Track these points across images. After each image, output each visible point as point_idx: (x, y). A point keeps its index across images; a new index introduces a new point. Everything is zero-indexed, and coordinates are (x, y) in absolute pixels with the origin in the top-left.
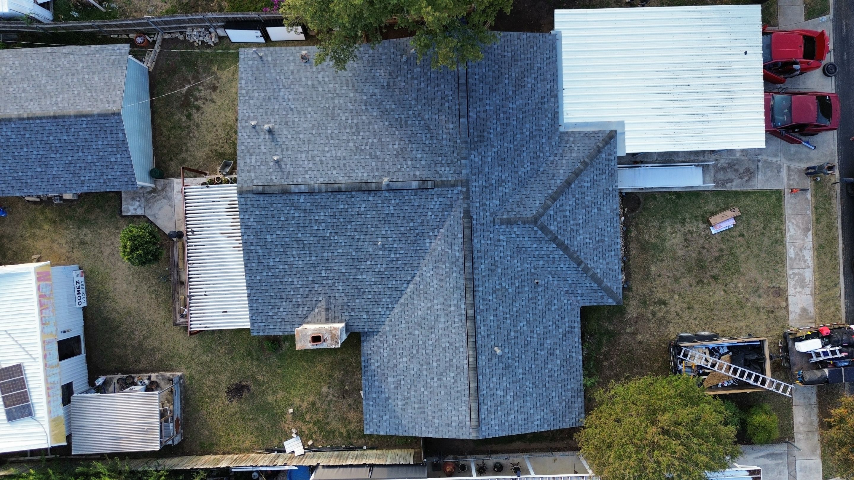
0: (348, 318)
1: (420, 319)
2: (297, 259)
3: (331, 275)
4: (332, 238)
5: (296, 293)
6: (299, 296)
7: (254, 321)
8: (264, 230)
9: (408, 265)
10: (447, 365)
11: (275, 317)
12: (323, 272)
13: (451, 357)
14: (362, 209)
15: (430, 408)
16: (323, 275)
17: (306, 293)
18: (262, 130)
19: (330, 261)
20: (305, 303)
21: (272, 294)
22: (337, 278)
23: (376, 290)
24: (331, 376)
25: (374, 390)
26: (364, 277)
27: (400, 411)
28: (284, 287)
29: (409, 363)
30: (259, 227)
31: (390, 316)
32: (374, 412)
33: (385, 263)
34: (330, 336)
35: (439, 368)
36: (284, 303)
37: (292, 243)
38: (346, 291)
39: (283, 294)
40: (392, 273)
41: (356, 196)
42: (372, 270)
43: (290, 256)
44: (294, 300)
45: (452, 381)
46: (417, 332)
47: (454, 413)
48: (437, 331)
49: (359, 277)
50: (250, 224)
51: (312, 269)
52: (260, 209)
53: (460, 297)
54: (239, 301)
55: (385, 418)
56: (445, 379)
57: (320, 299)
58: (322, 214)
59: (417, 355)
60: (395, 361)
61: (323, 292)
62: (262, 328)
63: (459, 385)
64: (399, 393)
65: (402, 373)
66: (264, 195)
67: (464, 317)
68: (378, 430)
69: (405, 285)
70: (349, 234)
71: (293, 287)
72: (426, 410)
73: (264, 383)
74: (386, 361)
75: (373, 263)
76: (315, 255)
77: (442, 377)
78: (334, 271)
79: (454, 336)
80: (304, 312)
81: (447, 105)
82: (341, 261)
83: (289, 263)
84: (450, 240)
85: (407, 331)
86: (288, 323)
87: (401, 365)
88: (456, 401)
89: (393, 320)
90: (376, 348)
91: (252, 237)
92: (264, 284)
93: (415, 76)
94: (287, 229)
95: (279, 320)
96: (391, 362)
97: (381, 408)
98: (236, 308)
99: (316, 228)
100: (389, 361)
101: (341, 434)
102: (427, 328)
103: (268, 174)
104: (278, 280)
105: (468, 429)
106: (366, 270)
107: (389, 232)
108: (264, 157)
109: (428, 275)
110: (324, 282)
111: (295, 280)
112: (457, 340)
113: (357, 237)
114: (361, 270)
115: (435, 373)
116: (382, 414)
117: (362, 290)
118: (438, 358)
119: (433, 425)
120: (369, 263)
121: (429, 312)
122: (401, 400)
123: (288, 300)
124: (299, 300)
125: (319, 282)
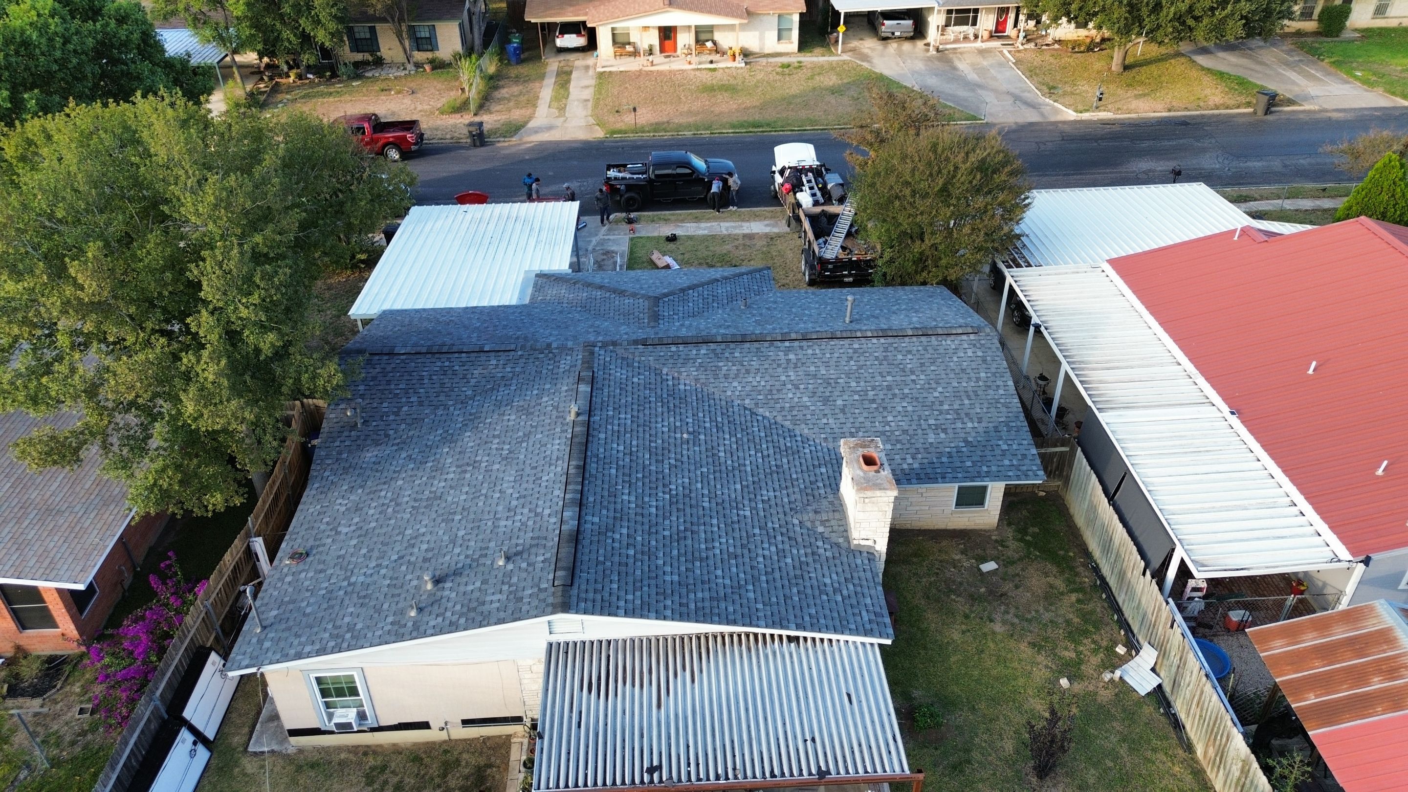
0: (829, 490)
1: (816, 399)
2: (717, 544)
3: (746, 502)
4: (674, 492)
5: (789, 555)
8: (653, 582)
9: (725, 411)
10: (885, 363)
11: (845, 592)
12: (741, 513)
13: (872, 358)
14: (621, 448)
15: (964, 384)
16: (748, 513)
17: (786, 540)
18: (431, 594)
19: (720, 501)
20: (807, 544)
21: (795, 590)
22: (752, 496)
23: (771, 452)
24: (966, 617)
26: (748, 462)
27: (984, 424)
28: (777, 571)
29: (894, 413)
30: (645, 589)
31: (817, 441)
32: (1000, 463)
33: (720, 434)
35: (894, 374)
36: (813, 575)
37: (682, 547)
38: (777, 487)
39: (792, 573)
40: (739, 430)
41: (595, 451)
42: (734, 451)
43: (711, 553)
44: (803, 559)
45: (910, 356)
46: (839, 402)
47: (961, 354)
48: (832, 376)
49: (749, 469)
50: (638, 602)
51: (736, 526)
52: (607, 580)
53: (772, 349)
54: (819, 671)
55: (1005, 447)
56: (909, 366)
57: (796, 522)
58: (625, 497)
59: (879, 401)
60: (897, 433)
61: (781, 516)
62: (873, 618)
63: (915, 348)
64: (953, 426)
65: (916, 422)
66: (577, 571)
67: (804, 343)
68: (1030, 457)
69: (760, 418)
70: (667, 471)
71: (775, 558)
72: (970, 389)
74: (899, 446)
75: (721, 449)
76: (707, 518)
77: (907, 370)
78: (739, 498)
79: (836, 355)
80: (828, 547)
81: (457, 368)
82: (719, 486)
83: (726, 557)
84: (681, 361)
85: (841, 416)
86: (855, 575)
87: (901, 423)
88: (941, 352)
89: (823, 436)
91: (669, 603)
92: (774, 600)
93: (395, 410)
94: (653, 549)
95: (851, 587)
96: (901, 438)
97: (987, 453)
98: (837, 676)
99: (653, 510)
100: (898, 441)
101: (1080, 602)
102: (830, 389)
103: (531, 569)
104: (763, 578)
105: (981, 338)
106: (735, 458)
107: (666, 424)
108: (492, 581)
110: (762, 514)
111: (760, 552)
112: (841, 351)
113: (673, 461)
114: (736, 465)
115: (903, 378)
116: (998, 452)
117: (774, 468)
118: (877, 374)
119: (991, 379)
120: (722, 454)
121: (802, 387)
122: (963, 423)
123: (804, 567)
124: (802, 551)
125: (763, 521)
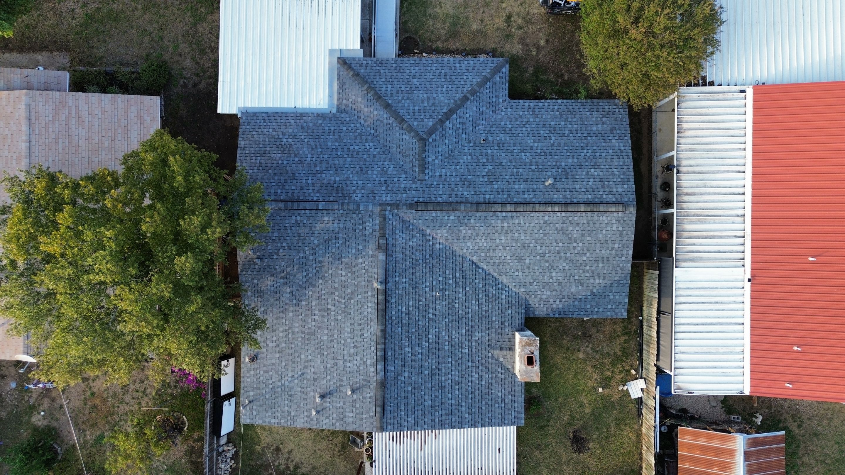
0: (510, 329)
1: (514, 258)
2: (450, 376)
3: (467, 343)
4: (431, 341)
5: (484, 379)
6: (487, 376)
7: (510, 422)
8: (419, 407)
9: (461, 267)
10: (561, 232)
11: (506, 401)
12: (463, 351)
13: (554, 228)
14: (404, 309)
15: (603, 252)
16: (467, 351)
17: (484, 369)
18: (321, 404)
19: (453, 343)
20: (494, 371)
21: (484, 403)
22: (470, 338)
23: (484, 300)
24: (568, 349)
25: (583, 306)
26: (470, 310)
27: (605, 281)
28: (477, 391)
29: (557, 270)
30: (416, 412)
31: (510, 287)
32: (605, 307)
33: (457, 289)
34: (527, 347)
35: (564, 241)
36: (493, 391)
37: (434, 381)
38: (484, 329)
39: (484, 391)
40: (468, 283)
41: (390, 315)
42: (464, 302)
43: (447, 383)
44: (490, 381)
45: (577, 228)
46: (528, 261)
47: (609, 228)
48: (527, 242)
49: (470, 315)
50: (413, 422)
51: (460, 361)
52: (399, 410)
53: (494, 217)
54: (489, 436)
55: (612, 297)
56: (575, 236)
57: (490, 355)
58: (406, 349)
59: (550, 261)
60: (555, 284)
61: (483, 351)
62: (516, 415)
63: (582, 222)
64: (588, 281)
65: (568, 278)
66: (386, 406)
67: (515, 214)
68: (623, 304)
69: (480, 271)
70: (427, 324)
71: (477, 382)
72: (605, 256)
73: (572, 415)
74: (554, 293)
75: (457, 301)
76: (447, 358)
77: (573, 239)
78: (464, 339)
79: (532, 225)
80: (503, 371)
81: (305, 221)
82: (454, 332)
83: (454, 384)
84: (438, 224)
85: (526, 271)
86: (513, 389)
87: (559, 278)
88: (598, 225)
89: (514, 284)
90: (542, 302)
91: (426, 420)
92: (473, 410)
93: (276, 251)
94: (420, 385)
95: (510, 397)
96: (556, 288)
97: (601, 300)
98: (496, 439)
99: (420, 356)
100: (555, 290)
101: (625, 341)
102: (524, 251)
103: (364, 401)
104: (470, 396)
105: (626, 215)
106: (464, 308)
107: (428, 284)
108: (348, 404)
109: (471, 247)
110: (474, 350)
111: (470, 379)
112: (536, 222)
113: (431, 316)
114: (464, 313)
115: (569, 245)
116: (607, 300)
117: (484, 313)
118: (554, 241)
119: (621, 249)
120: (457, 306)
121: (508, 248)
122: (594, 280)
123: (490, 387)
124: (490, 376)
125: (473, 356)
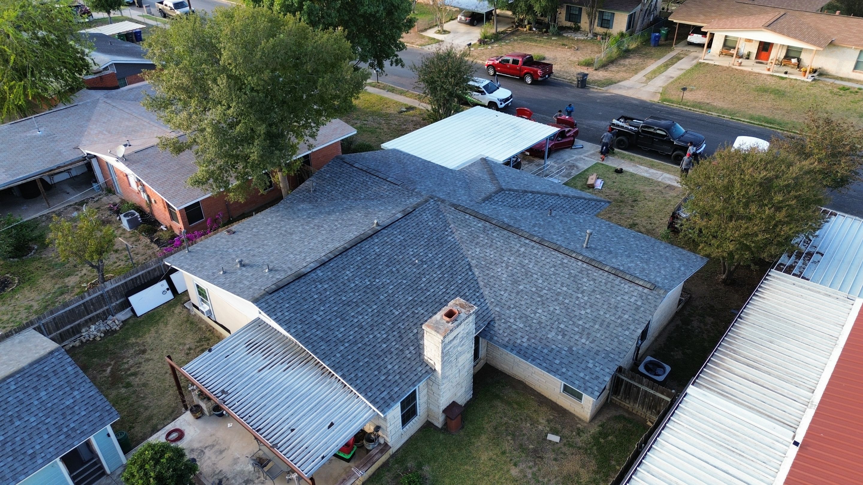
1: (510, 278)
2: (360, 317)
3: (404, 308)
4: (374, 283)
5: (388, 343)
7: (372, 398)
8: (306, 314)
9: (456, 260)
10: (572, 279)
11: (390, 378)
12: (394, 311)
13: (567, 272)
14: (378, 250)
15: (607, 316)
16: (397, 313)
17: (397, 336)
19: (391, 299)
20: (405, 344)
21: (366, 360)
22: (411, 307)
23: (453, 292)
25: (550, 358)
26: (432, 290)
27: (592, 345)
28: (371, 346)
29: (546, 310)
30: (299, 315)
31: (487, 301)
32: (577, 373)
33: (437, 270)
34: (458, 307)
35: (570, 288)
36: (386, 359)
37: (343, 308)
38: (431, 310)
39: (377, 352)
40: (450, 273)
41: (363, 245)
42: (433, 281)
43: (352, 319)
44: (392, 350)
45: (591, 283)
46: (521, 287)
47: (626, 297)
48: (533, 271)
49: (428, 293)
50: (287, 318)
51: (382, 315)
52: (288, 301)
53: (517, 240)
54: (337, 404)
55: (590, 365)
56: (585, 288)
57: (415, 332)
58: (348, 272)
59: (544, 298)
60: (535, 321)
61: (412, 324)
62: (387, 398)
63: (600, 280)
64: (572, 336)
65: (552, 321)
66: (281, 290)
67: (537, 245)
68: (600, 381)
69: (470, 273)
70: (385, 272)
71: (379, 340)
72: (607, 320)
74: (527, 329)
75: (428, 277)
76: (374, 303)
77: (581, 289)
78: (403, 304)
79: (548, 260)
80: (414, 352)
81: (369, 183)
82: (400, 293)
83: (356, 325)
84: (464, 225)
85: (514, 295)
86: (408, 373)
87: (543, 317)
88: (615, 289)
89: (493, 300)
90: (508, 331)
91: (300, 326)
92: (349, 357)
93: (330, 191)
94: (327, 301)
95: (397, 377)
96: (534, 325)
97: (576, 362)
98: (341, 411)
99: (353, 285)
100: (530, 326)
102: (524, 277)
103: (270, 279)
104: (360, 345)
105: (652, 294)
106: (429, 285)
107: (415, 251)
108: (255, 276)
109: (477, 253)
110: (404, 317)
111: (376, 333)
112: (554, 260)
113: (394, 269)
114: (425, 288)
115: (573, 293)
116: (583, 366)
117: (443, 301)
118: (560, 283)
119: (629, 322)
120: (424, 279)
121: (510, 268)
122: (580, 337)
123: (387, 354)
124: (397, 346)
125: (399, 321)
